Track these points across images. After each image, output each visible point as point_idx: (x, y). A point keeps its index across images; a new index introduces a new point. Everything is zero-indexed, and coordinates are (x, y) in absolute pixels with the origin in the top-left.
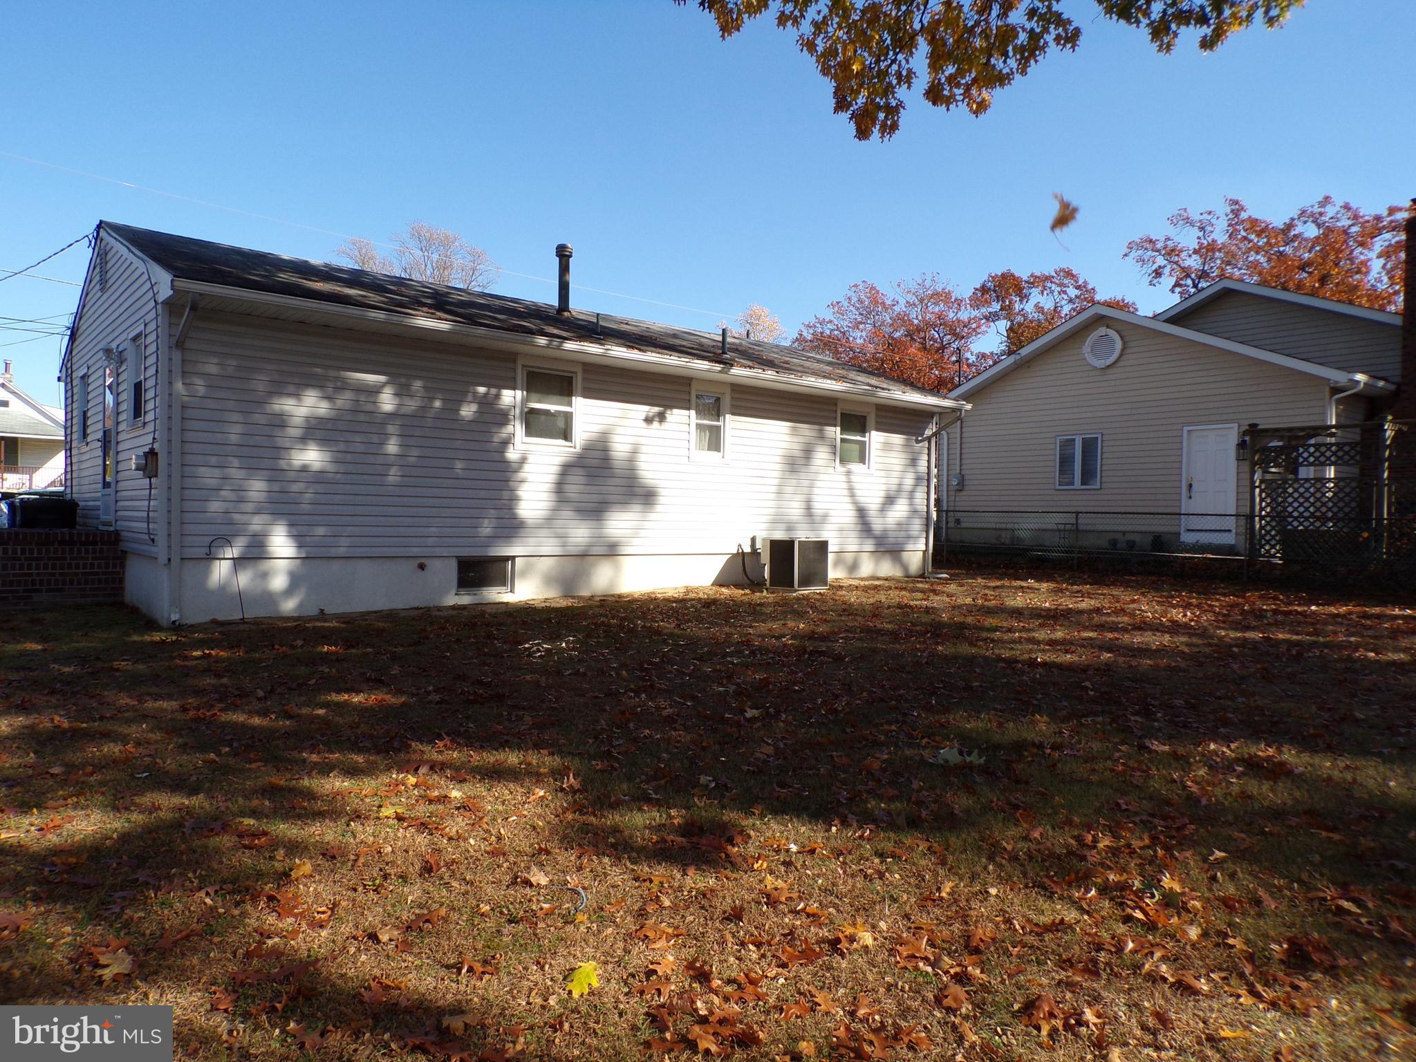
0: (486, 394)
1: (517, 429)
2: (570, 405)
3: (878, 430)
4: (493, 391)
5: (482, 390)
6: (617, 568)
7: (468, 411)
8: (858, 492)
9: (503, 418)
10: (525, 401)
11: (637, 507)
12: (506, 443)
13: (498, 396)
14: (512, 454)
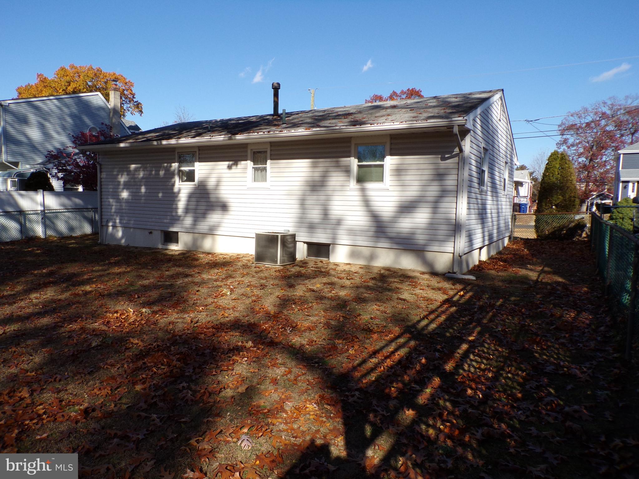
0: (167, 166)
1: (177, 179)
2: (193, 166)
3: (391, 155)
4: (169, 165)
5: (166, 165)
6: (214, 240)
7: (162, 173)
8: (373, 203)
9: (172, 175)
10: (179, 167)
11: (220, 212)
12: (173, 185)
13: (171, 166)
14: (176, 189)
